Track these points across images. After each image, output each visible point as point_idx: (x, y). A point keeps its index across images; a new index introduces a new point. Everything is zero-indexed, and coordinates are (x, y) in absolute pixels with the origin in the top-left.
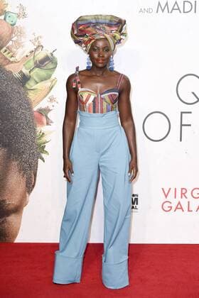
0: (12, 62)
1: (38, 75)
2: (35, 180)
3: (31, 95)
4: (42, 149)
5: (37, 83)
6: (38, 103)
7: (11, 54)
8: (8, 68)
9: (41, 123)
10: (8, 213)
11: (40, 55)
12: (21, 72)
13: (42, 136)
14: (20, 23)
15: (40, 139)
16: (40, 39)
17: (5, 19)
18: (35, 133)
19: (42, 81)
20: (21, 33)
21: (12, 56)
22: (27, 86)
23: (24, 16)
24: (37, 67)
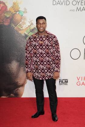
0: (21, 30)
7: (21, 27)
8: (20, 32)
11: (32, 27)
12: (25, 34)
14: (24, 15)
16: (32, 21)
17: (19, 13)
20: (25, 19)
21: (21, 28)
23: (26, 12)
24: (31, 32)
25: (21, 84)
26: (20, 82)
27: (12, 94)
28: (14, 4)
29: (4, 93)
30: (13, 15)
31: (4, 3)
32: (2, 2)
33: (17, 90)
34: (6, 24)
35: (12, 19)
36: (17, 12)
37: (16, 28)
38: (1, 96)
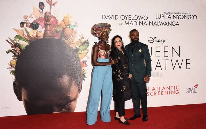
0: (72, 44)
1: (82, 48)
2: (81, 88)
3: (80, 56)
4: (84, 76)
5: (82, 51)
6: (82, 59)
7: (72, 40)
8: (71, 46)
9: (84, 66)
10: (71, 101)
11: (83, 41)
12: (76, 47)
13: (84, 71)
14: (75, 29)
15: (83, 72)
16: (83, 35)
17: (70, 27)
18: (81, 70)
19: (84, 50)
20: (76, 33)
21: (72, 41)
22: (78, 52)
23: (77, 26)
24: (82, 45)
25: (73, 99)
26: (72, 96)
27: (64, 110)
28: (65, 18)
29: (55, 108)
30: (64, 29)
31: (54, 18)
32: (53, 16)
33: (69, 105)
34: (57, 38)
35: (62, 33)
36: (67, 26)
37: (66, 42)
38: (53, 112)
